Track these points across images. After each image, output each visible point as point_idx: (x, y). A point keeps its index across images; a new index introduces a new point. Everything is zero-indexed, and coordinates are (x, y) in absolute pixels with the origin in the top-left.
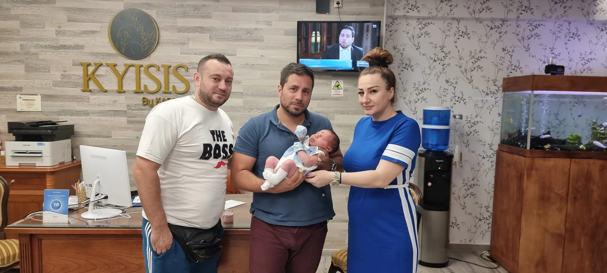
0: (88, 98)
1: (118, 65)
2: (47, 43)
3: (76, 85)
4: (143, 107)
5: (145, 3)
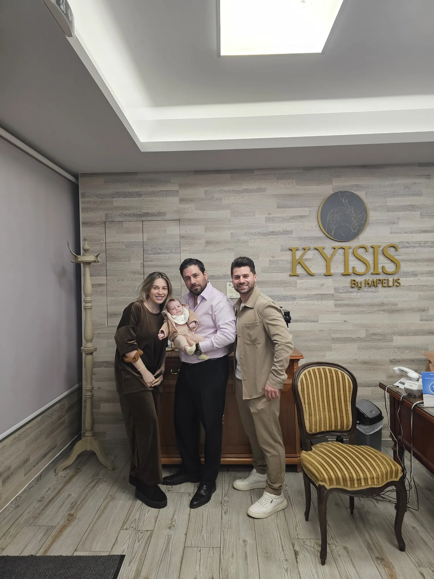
0: (295, 283)
1: (326, 248)
2: (257, 231)
3: (283, 270)
4: (351, 290)
5: (354, 185)
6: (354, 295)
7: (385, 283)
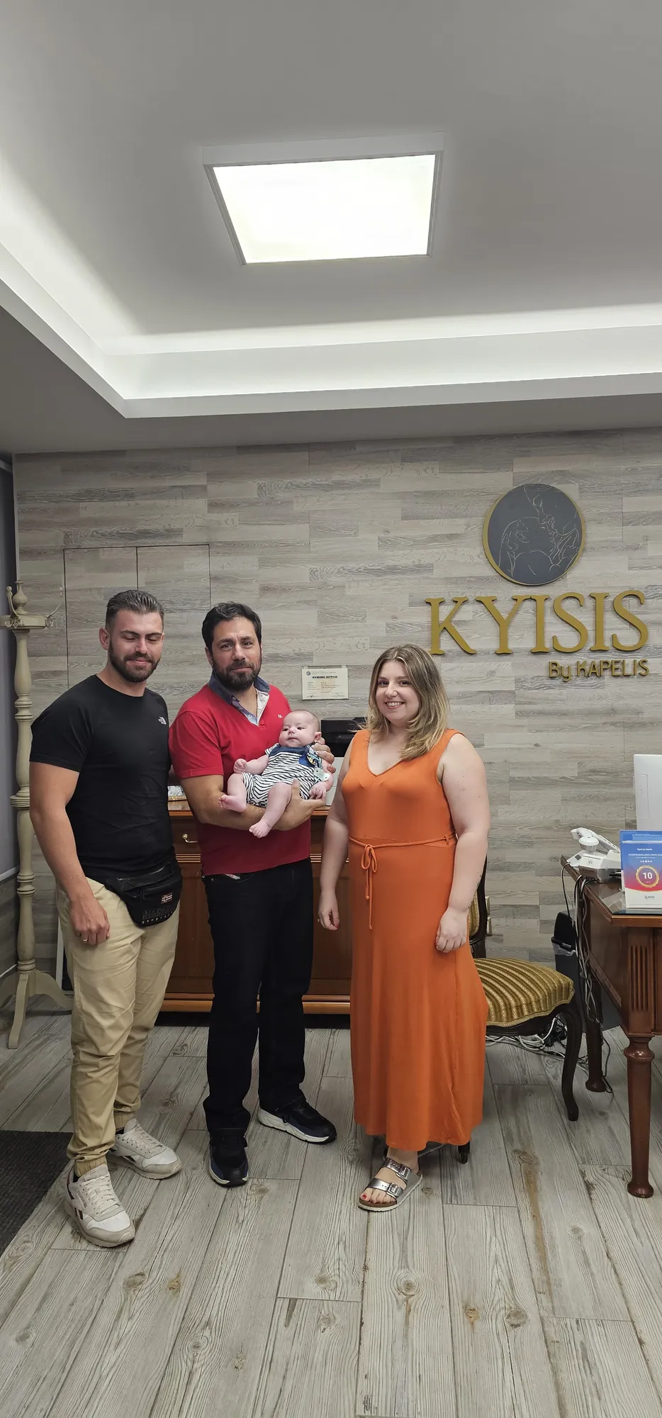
1: (499, 599)
2: (362, 565)
4: (548, 682)
5: (556, 471)
6: (554, 693)
7: (618, 669)
